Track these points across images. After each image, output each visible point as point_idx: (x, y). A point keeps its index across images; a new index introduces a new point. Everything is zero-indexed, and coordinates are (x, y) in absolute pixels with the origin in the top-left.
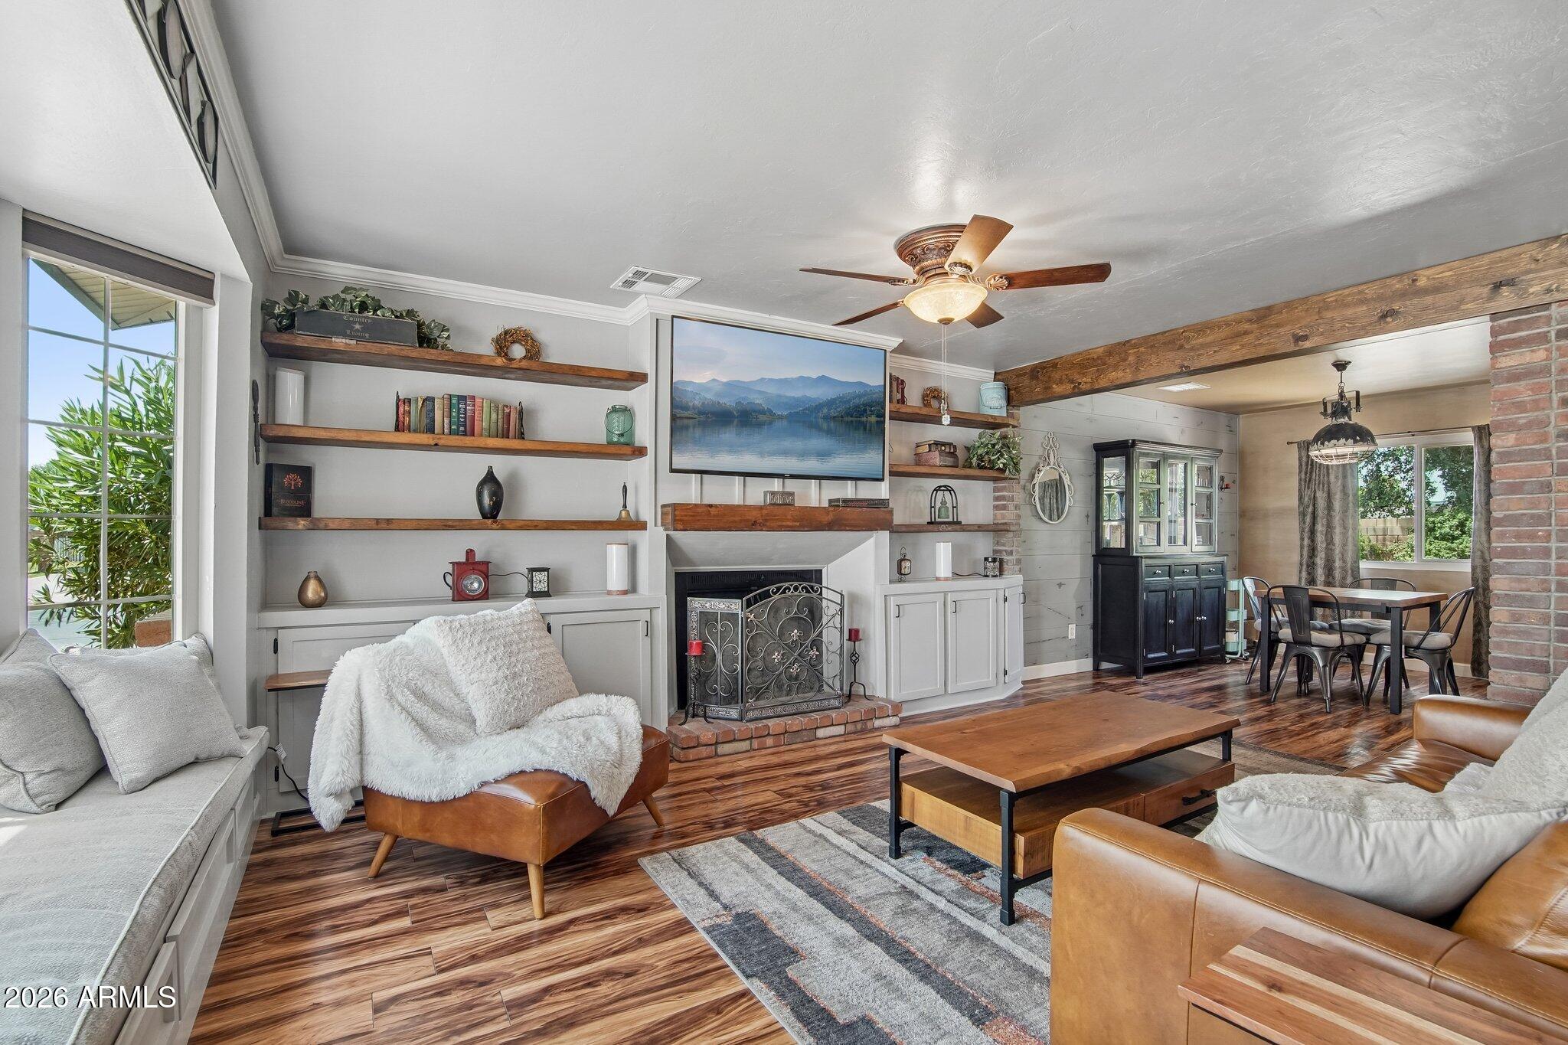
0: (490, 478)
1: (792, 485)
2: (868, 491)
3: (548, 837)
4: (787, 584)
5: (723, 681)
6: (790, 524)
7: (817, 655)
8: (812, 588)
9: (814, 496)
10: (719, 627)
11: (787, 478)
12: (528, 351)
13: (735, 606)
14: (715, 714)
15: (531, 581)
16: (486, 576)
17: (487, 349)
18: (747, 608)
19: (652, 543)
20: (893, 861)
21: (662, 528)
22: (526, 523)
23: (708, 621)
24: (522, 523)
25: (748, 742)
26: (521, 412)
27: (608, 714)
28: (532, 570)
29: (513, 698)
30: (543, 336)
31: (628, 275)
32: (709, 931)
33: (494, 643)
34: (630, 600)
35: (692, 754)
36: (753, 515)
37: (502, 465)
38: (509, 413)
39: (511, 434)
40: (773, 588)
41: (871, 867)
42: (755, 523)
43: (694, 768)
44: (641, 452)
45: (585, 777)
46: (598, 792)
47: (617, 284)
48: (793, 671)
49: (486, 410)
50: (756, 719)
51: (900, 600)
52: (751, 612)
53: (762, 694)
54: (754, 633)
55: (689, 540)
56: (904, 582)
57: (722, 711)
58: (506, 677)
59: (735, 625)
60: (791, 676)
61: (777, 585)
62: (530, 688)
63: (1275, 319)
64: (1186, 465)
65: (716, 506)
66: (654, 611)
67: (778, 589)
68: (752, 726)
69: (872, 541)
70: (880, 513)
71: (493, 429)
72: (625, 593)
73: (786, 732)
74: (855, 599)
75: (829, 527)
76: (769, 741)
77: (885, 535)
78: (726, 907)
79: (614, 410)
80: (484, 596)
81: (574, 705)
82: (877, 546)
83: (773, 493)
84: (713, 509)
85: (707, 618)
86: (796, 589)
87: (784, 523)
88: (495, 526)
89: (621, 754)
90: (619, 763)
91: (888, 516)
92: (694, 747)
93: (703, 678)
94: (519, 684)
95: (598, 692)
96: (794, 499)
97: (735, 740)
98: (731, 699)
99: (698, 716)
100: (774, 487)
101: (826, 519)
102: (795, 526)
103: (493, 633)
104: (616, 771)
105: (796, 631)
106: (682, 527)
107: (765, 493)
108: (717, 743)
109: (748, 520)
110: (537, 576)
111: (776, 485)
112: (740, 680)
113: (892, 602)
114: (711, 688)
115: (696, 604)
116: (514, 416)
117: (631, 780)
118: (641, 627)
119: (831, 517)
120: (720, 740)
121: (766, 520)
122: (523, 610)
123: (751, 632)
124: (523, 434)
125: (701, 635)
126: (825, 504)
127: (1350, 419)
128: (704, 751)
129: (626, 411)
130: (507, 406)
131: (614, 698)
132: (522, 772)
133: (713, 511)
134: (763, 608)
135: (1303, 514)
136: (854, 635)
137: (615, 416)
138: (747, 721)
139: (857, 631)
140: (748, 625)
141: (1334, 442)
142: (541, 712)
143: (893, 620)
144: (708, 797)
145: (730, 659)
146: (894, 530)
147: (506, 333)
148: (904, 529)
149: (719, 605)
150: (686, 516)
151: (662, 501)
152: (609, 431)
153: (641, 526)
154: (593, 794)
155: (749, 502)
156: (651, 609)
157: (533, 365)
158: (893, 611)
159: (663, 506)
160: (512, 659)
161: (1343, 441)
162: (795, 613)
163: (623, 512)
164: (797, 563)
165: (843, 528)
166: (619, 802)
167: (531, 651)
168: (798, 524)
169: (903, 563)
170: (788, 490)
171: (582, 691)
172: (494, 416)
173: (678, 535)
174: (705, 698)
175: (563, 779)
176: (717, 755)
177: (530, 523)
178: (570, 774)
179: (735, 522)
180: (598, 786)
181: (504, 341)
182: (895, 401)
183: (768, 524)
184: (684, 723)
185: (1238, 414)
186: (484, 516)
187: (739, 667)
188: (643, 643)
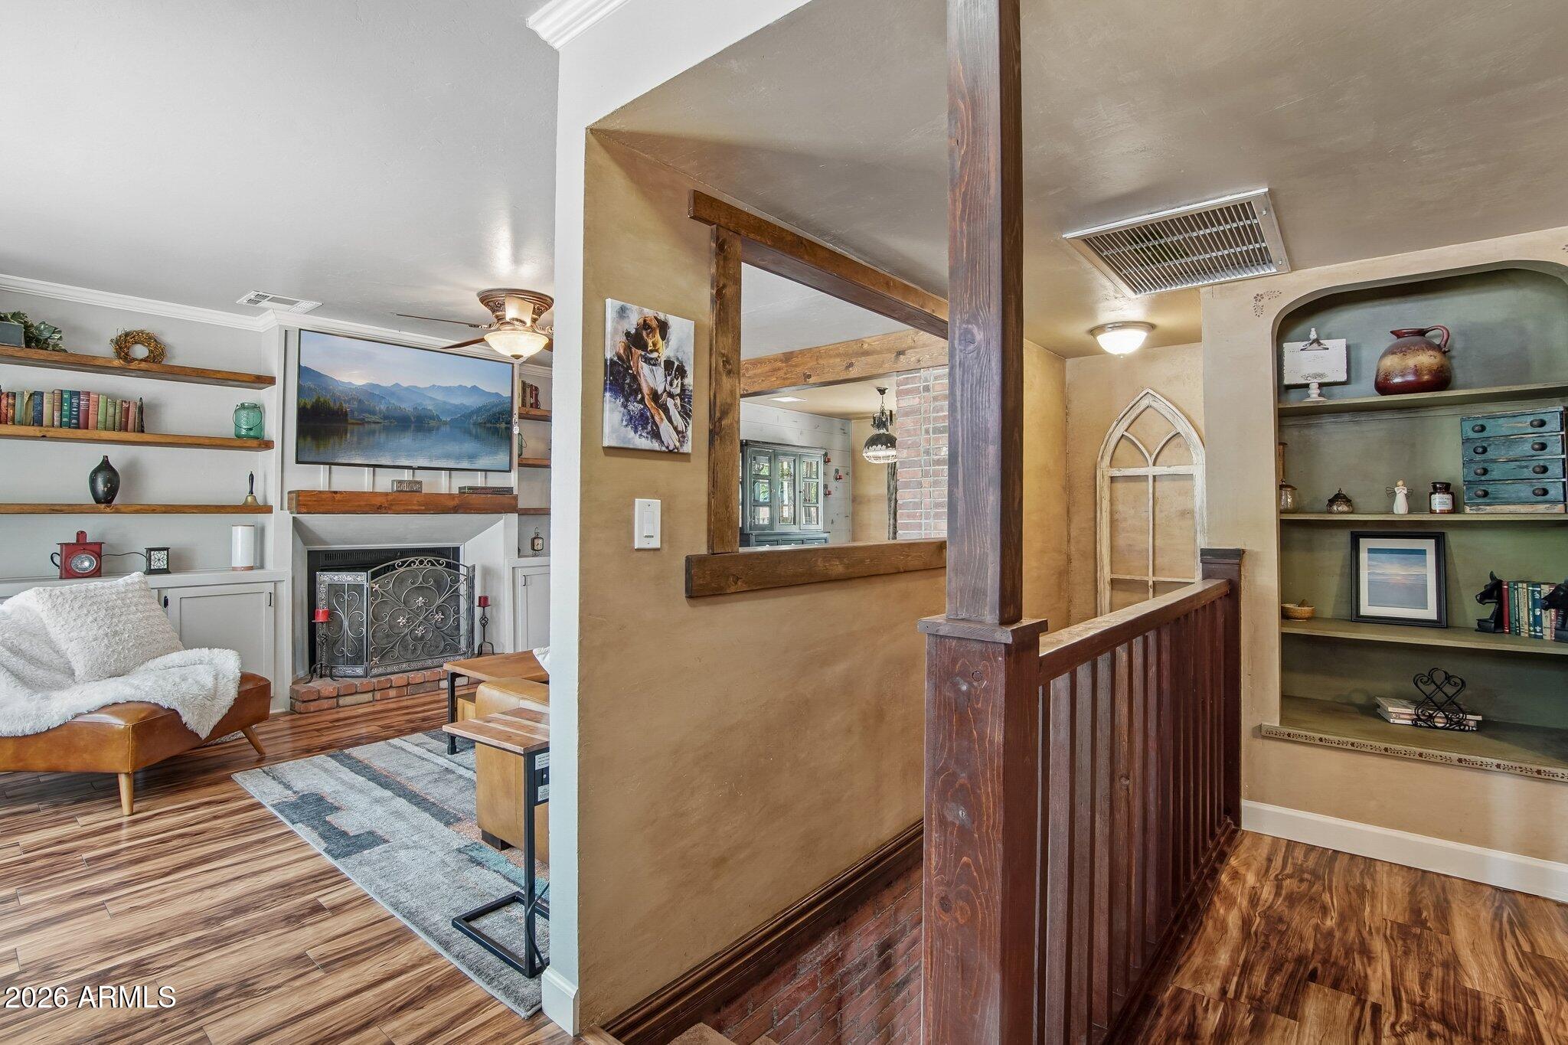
0: (105, 466)
1: (420, 476)
2: (496, 481)
3: (136, 751)
4: (412, 559)
5: (350, 643)
6: (416, 508)
7: (442, 619)
8: (438, 561)
9: (444, 484)
10: (346, 597)
11: (416, 469)
12: (151, 351)
13: (361, 578)
14: (342, 673)
15: (149, 560)
16: (99, 556)
17: (104, 349)
18: (372, 579)
19: (279, 525)
20: (449, 756)
21: (288, 512)
22: (142, 507)
23: (337, 592)
24: (139, 507)
25: (371, 694)
26: (141, 410)
27: (210, 663)
28: (150, 550)
29: (113, 651)
30: (168, 338)
31: (252, 295)
32: (273, 806)
33: (95, 608)
34: (256, 575)
35: (312, 706)
36: (378, 501)
37: (118, 455)
38: (128, 408)
39: (130, 426)
40: (399, 562)
41: (428, 761)
42: (380, 507)
43: (313, 717)
44: (268, 445)
45: (175, 705)
46: (188, 718)
47: (243, 300)
48: (419, 632)
49: (102, 404)
50: (380, 675)
51: (526, 572)
52: (376, 583)
53: (387, 652)
54: (378, 601)
55: (316, 522)
56: (537, 556)
57: (349, 671)
58: (107, 635)
59: (361, 595)
60: (416, 637)
61: (403, 560)
62: (131, 644)
63: (795, 361)
64: (794, 461)
65: (341, 493)
66: (279, 585)
67: (404, 563)
68: (375, 680)
69: (502, 522)
70: (505, 499)
71: (110, 420)
72: (251, 568)
73: (409, 684)
74: (487, 572)
75: (455, 510)
76: (392, 693)
77: (515, 517)
78: (295, 792)
79: (243, 407)
80: (97, 573)
81: (176, 657)
82: (506, 525)
83: (400, 482)
84: (338, 495)
85: (335, 590)
86: (421, 562)
87: (410, 507)
88: (108, 510)
89: (216, 691)
90: (213, 695)
91: (513, 502)
92: (315, 700)
93: (332, 643)
94: (120, 640)
95: (200, 647)
96: (421, 487)
97: (356, 693)
98: (357, 660)
99: (325, 676)
100: (404, 476)
101: (452, 504)
102: (421, 510)
103: (95, 600)
104: (208, 703)
105: (421, 598)
106: (305, 511)
107: (393, 481)
108: (338, 696)
109: (373, 505)
110: (155, 555)
111: (406, 475)
112: (365, 642)
113: (520, 573)
114: (338, 651)
115: (325, 578)
116: (133, 411)
117: (225, 711)
118: (265, 598)
119: (456, 502)
120: (341, 693)
121: (392, 505)
122: (129, 581)
123: (376, 599)
124: (143, 427)
125: (329, 604)
126: (455, 491)
127: (887, 431)
128: (325, 704)
129: (256, 408)
130: (125, 402)
131: (216, 650)
132: (115, 704)
133: (337, 497)
134: (389, 580)
135: (890, 500)
136: (484, 602)
137: (244, 413)
138: (371, 677)
139: (486, 598)
140: (374, 594)
141: (874, 447)
142: (143, 663)
143: (520, 589)
144: (317, 734)
145: (355, 625)
146: (524, 513)
147: (127, 334)
148: (532, 512)
149: (346, 578)
150: (310, 501)
151: (289, 488)
152: (238, 426)
153: (268, 510)
154: (184, 720)
155: (378, 489)
156: (275, 583)
157: (154, 367)
158: (520, 581)
159: (290, 493)
160: (114, 620)
161: (879, 446)
162: (421, 583)
163: (249, 498)
164: (435, 542)
165: (468, 511)
166: (211, 727)
167: (134, 613)
168: (423, 508)
169: (536, 541)
170: (417, 479)
171: (188, 646)
172: (111, 410)
173: (305, 518)
174: (333, 661)
175: (154, 707)
176: (338, 706)
177: (147, 508)
178: (161, 703)
179: (360, 506)
180: (188, 713)
181: (123, 344)
182: (528, 405)
183: (393, 508)
184: (310, 682)
185: (850, 420)
186: (98, 501)
187: (364, 630)
188: (266, 613)
